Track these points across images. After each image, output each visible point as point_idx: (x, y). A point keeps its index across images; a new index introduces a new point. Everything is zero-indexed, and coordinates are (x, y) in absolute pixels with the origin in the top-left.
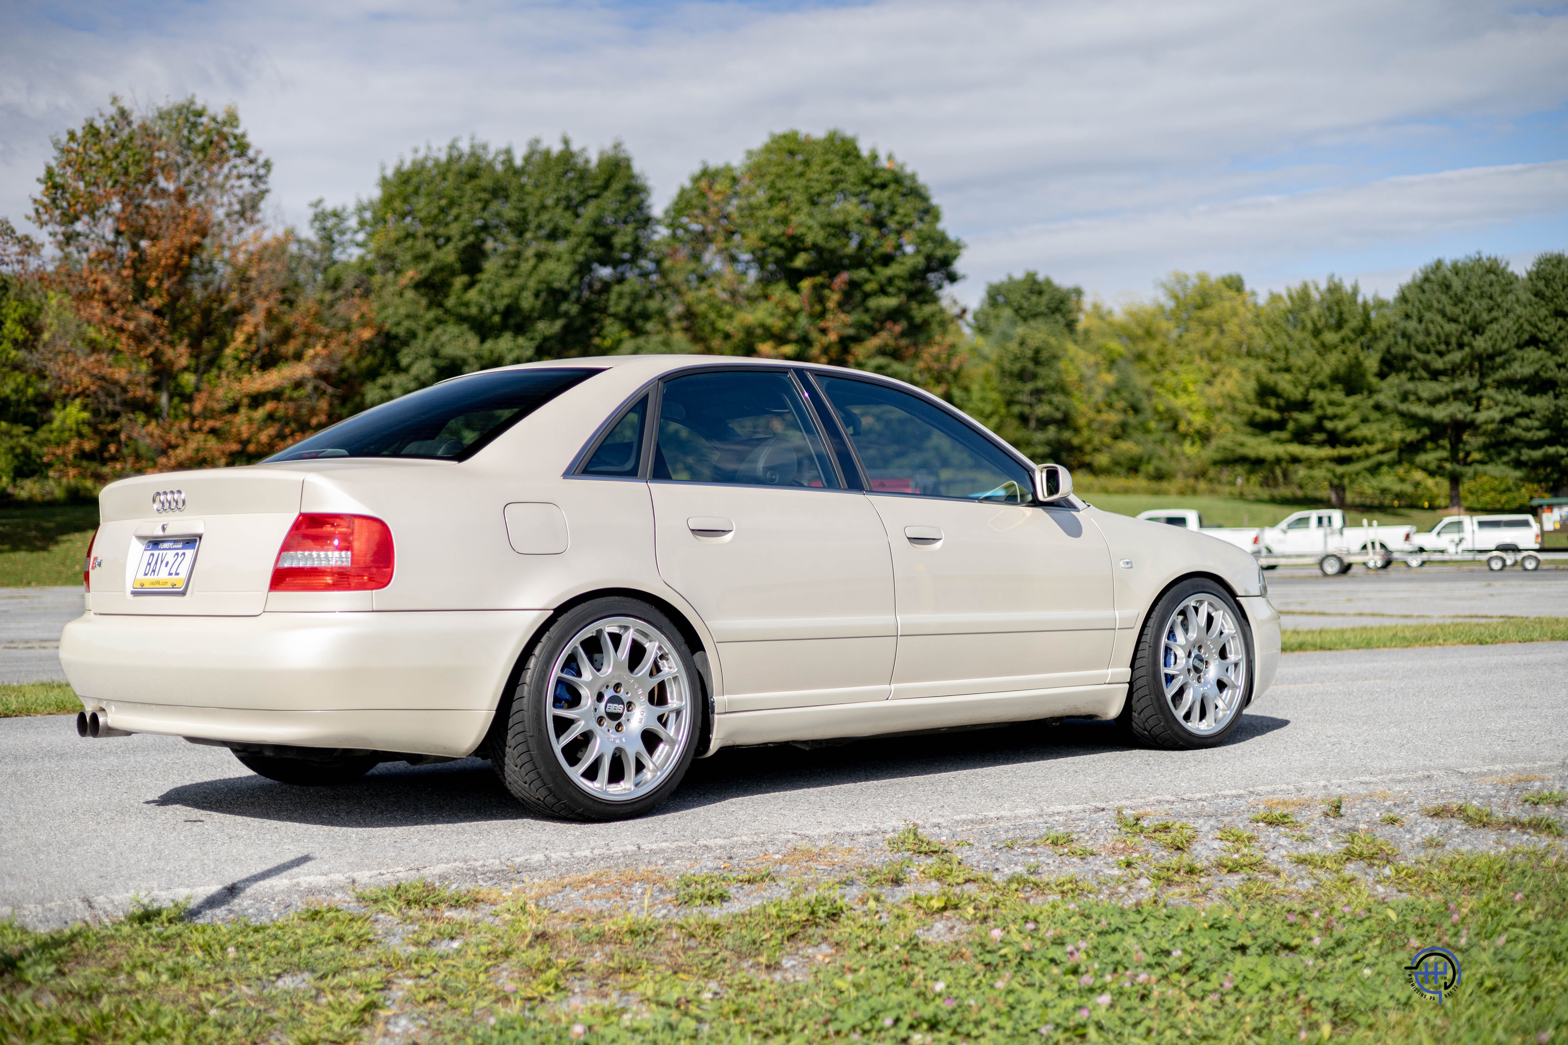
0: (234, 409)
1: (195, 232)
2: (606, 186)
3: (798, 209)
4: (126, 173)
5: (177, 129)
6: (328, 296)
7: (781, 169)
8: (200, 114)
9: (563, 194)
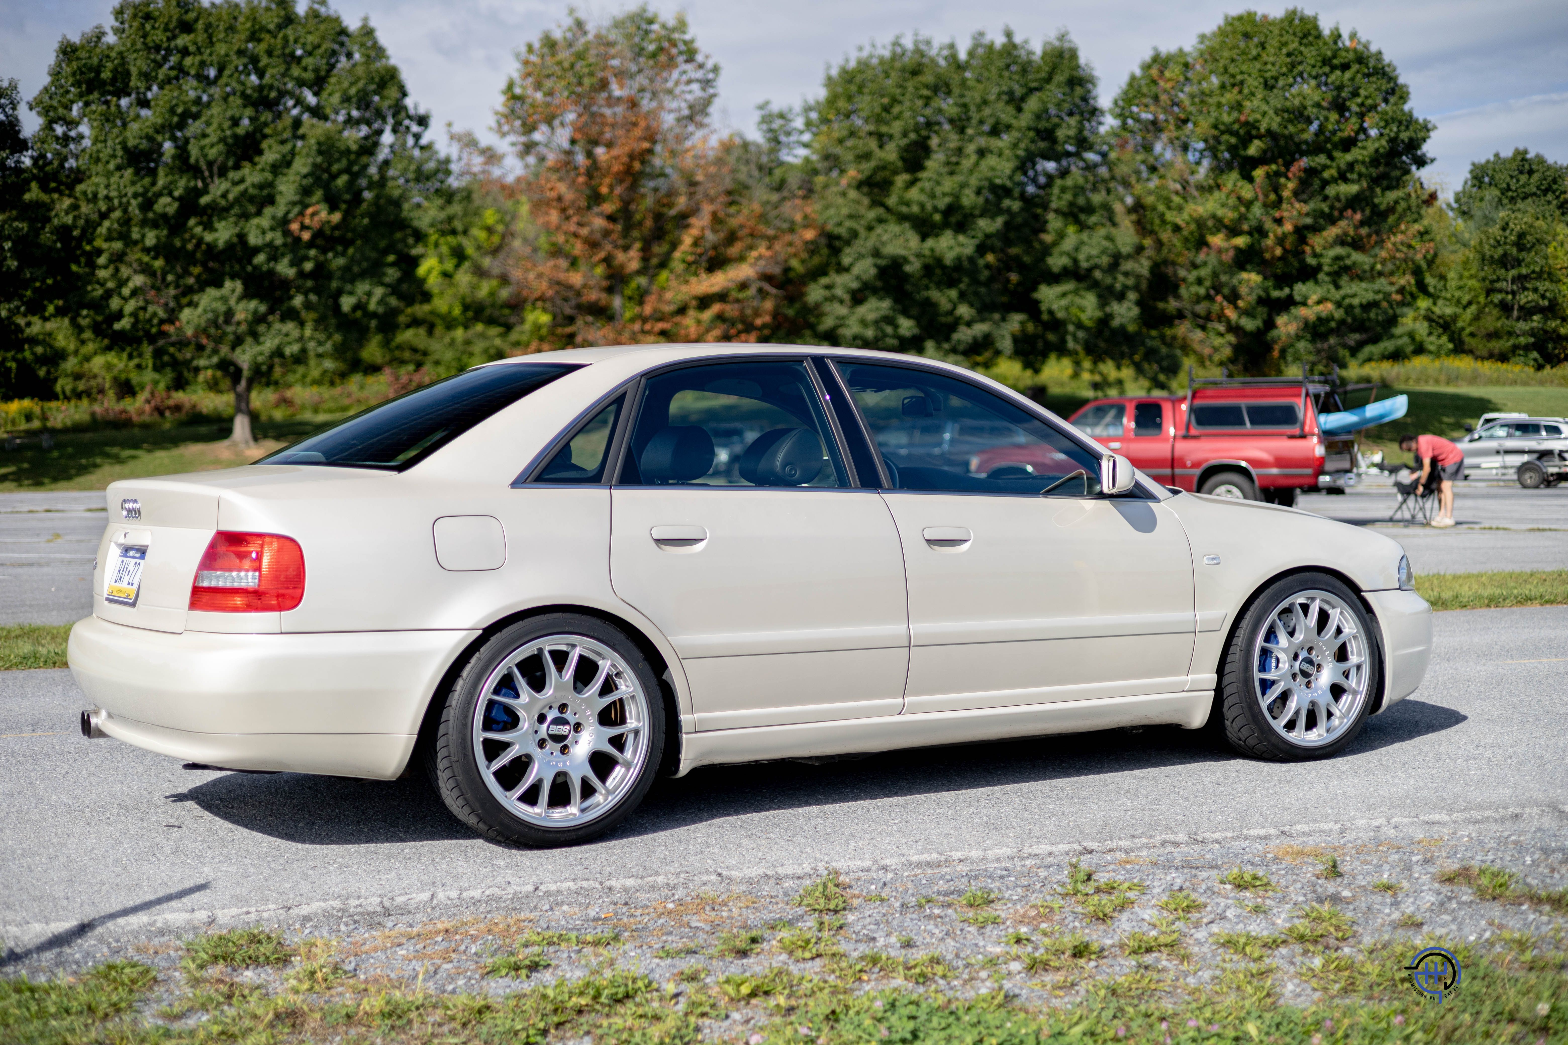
0: (682, 310)
1: (645, 139)
2: (1049, 79)
3: (1253, 94)
4: (580, 84)
5: (629, 36)
6: (775, 197)
7: (1234, 53)
8: (651, 22)
9: (1005, 88)
